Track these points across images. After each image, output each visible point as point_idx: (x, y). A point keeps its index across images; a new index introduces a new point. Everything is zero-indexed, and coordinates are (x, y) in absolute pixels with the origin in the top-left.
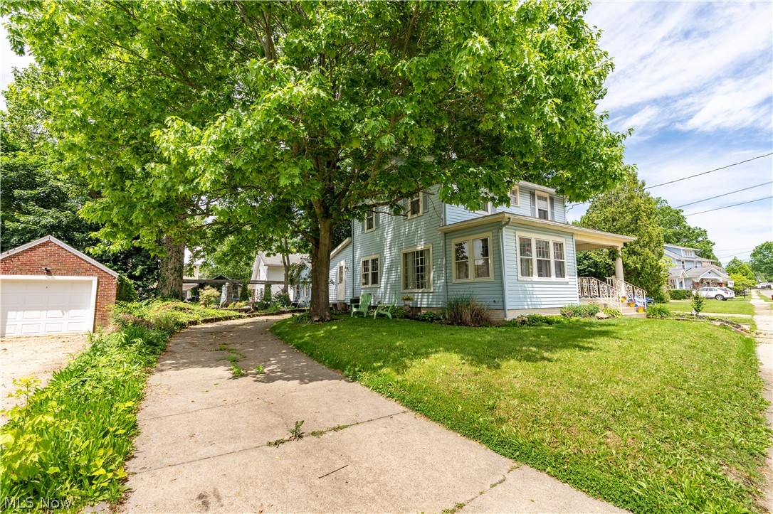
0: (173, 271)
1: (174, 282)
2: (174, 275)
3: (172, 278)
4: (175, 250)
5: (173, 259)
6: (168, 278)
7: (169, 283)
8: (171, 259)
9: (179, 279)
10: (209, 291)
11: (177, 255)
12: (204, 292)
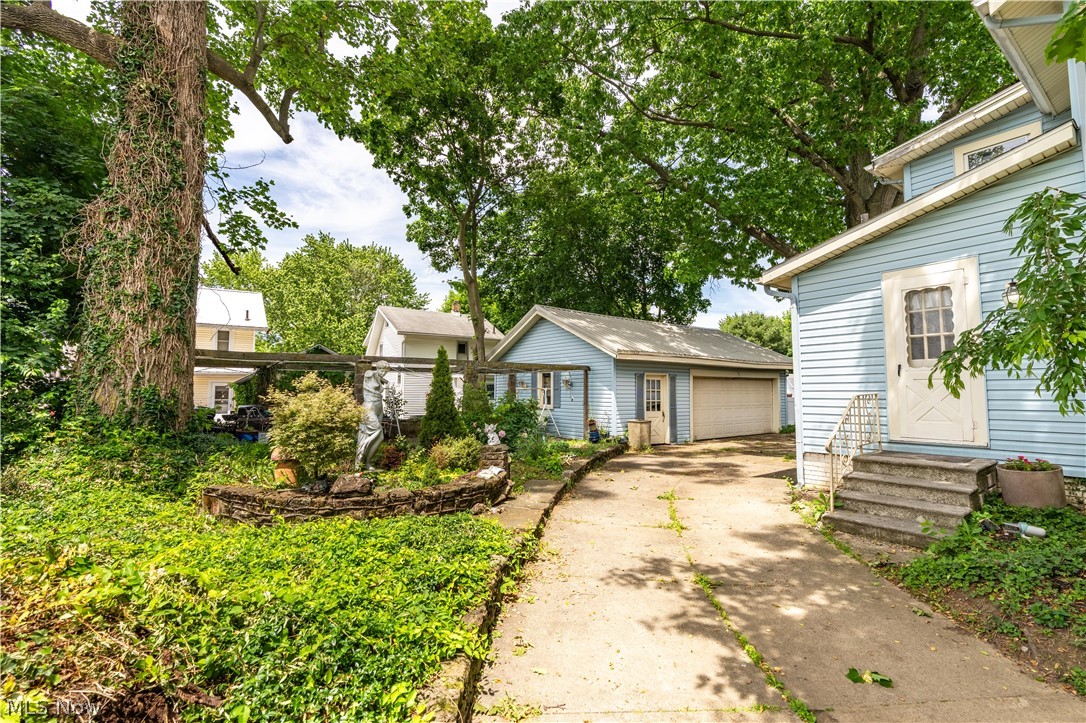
0: (145, 306)
1: (152, 356)
2: (152, 327)
3: (139, 339)
4: (152, 214)
5: (144, 253)
6: (120, 336)
7: (129, 363)
8: (134, 252)
9: (173, 342)
10: (316, 399)
11: (160, 239)
12: (293, 403)
